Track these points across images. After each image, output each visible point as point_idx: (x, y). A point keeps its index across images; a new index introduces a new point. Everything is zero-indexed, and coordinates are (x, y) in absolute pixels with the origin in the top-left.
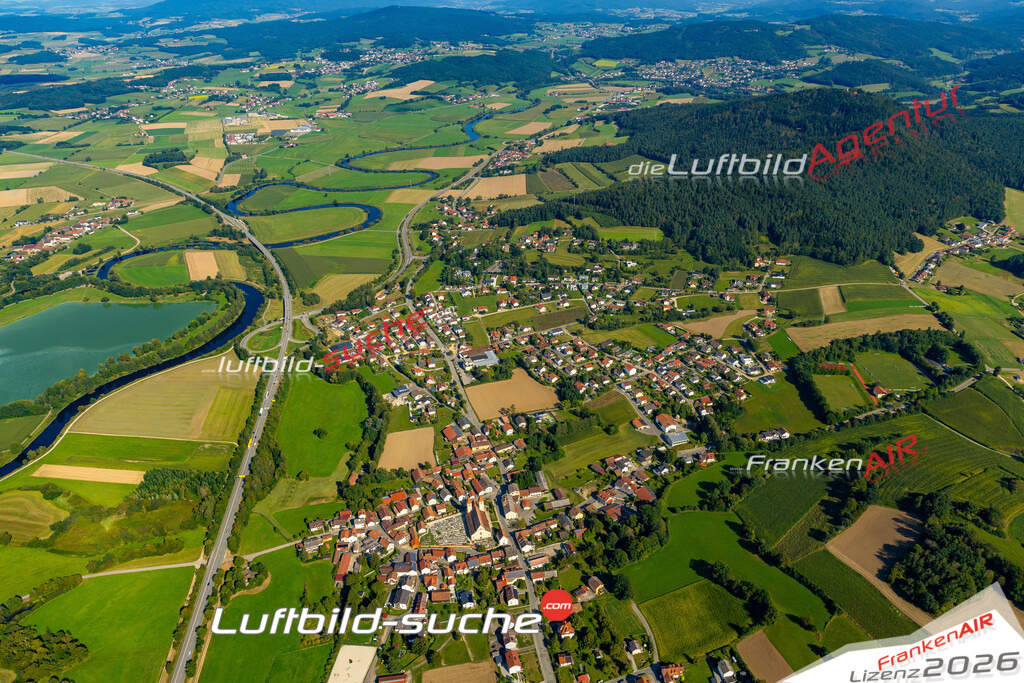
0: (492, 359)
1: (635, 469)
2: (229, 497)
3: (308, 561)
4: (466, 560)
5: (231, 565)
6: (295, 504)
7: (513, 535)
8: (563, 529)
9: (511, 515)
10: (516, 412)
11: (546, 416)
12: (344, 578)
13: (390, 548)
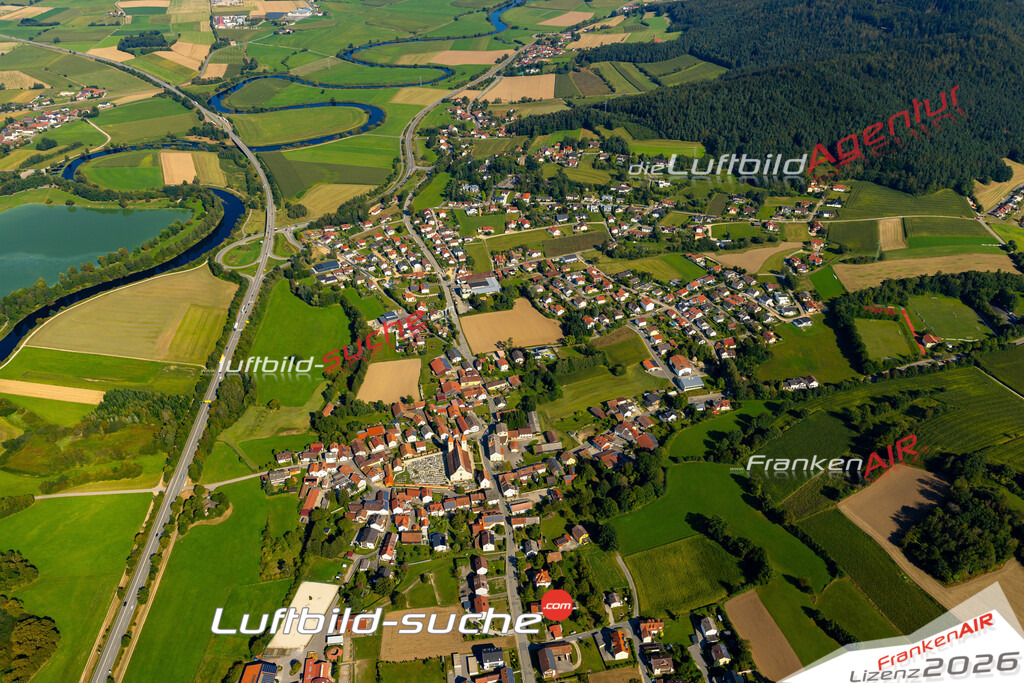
0: (493, 286)
1: (640, 414)
2: (193, 423)
3: (273, 494)
4: (443, 502)
5: (191, 493)
6: (264, 434)
7: (496, 477)
8: (551, 474)
9: (496, 457)
10: (513, 346)
11: (546, 353)
12: (310, 513)
13: (362, 485)
